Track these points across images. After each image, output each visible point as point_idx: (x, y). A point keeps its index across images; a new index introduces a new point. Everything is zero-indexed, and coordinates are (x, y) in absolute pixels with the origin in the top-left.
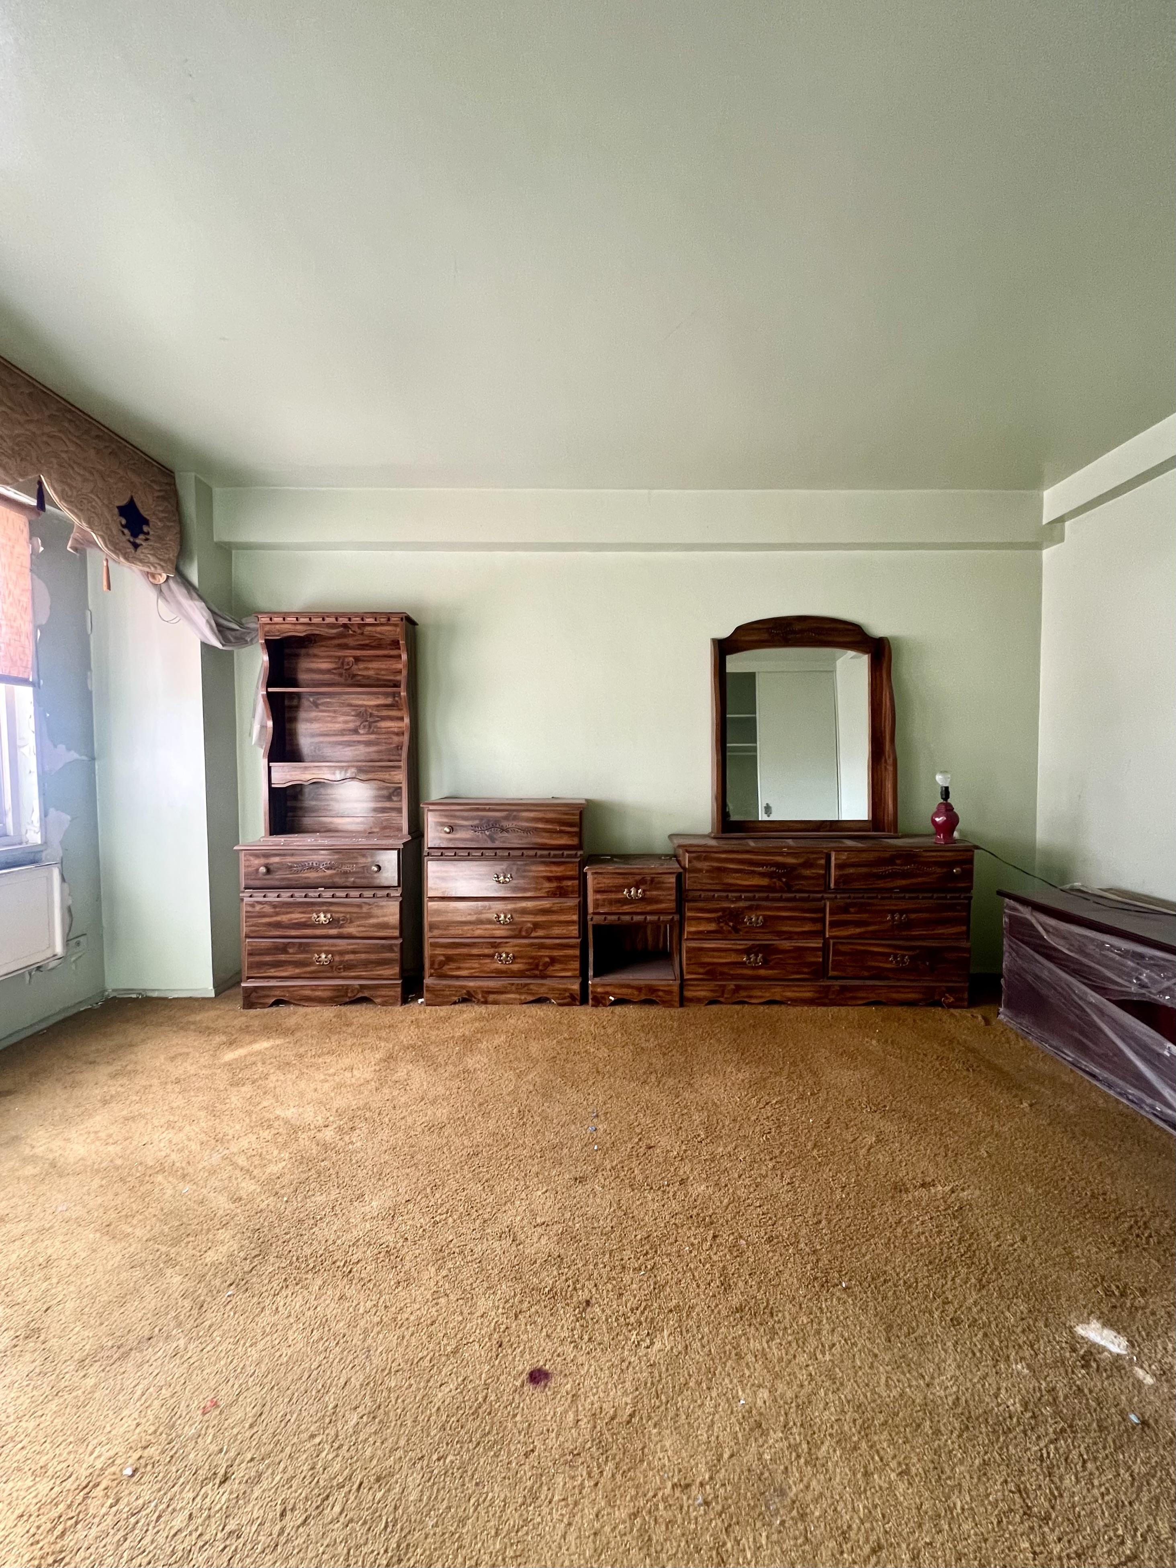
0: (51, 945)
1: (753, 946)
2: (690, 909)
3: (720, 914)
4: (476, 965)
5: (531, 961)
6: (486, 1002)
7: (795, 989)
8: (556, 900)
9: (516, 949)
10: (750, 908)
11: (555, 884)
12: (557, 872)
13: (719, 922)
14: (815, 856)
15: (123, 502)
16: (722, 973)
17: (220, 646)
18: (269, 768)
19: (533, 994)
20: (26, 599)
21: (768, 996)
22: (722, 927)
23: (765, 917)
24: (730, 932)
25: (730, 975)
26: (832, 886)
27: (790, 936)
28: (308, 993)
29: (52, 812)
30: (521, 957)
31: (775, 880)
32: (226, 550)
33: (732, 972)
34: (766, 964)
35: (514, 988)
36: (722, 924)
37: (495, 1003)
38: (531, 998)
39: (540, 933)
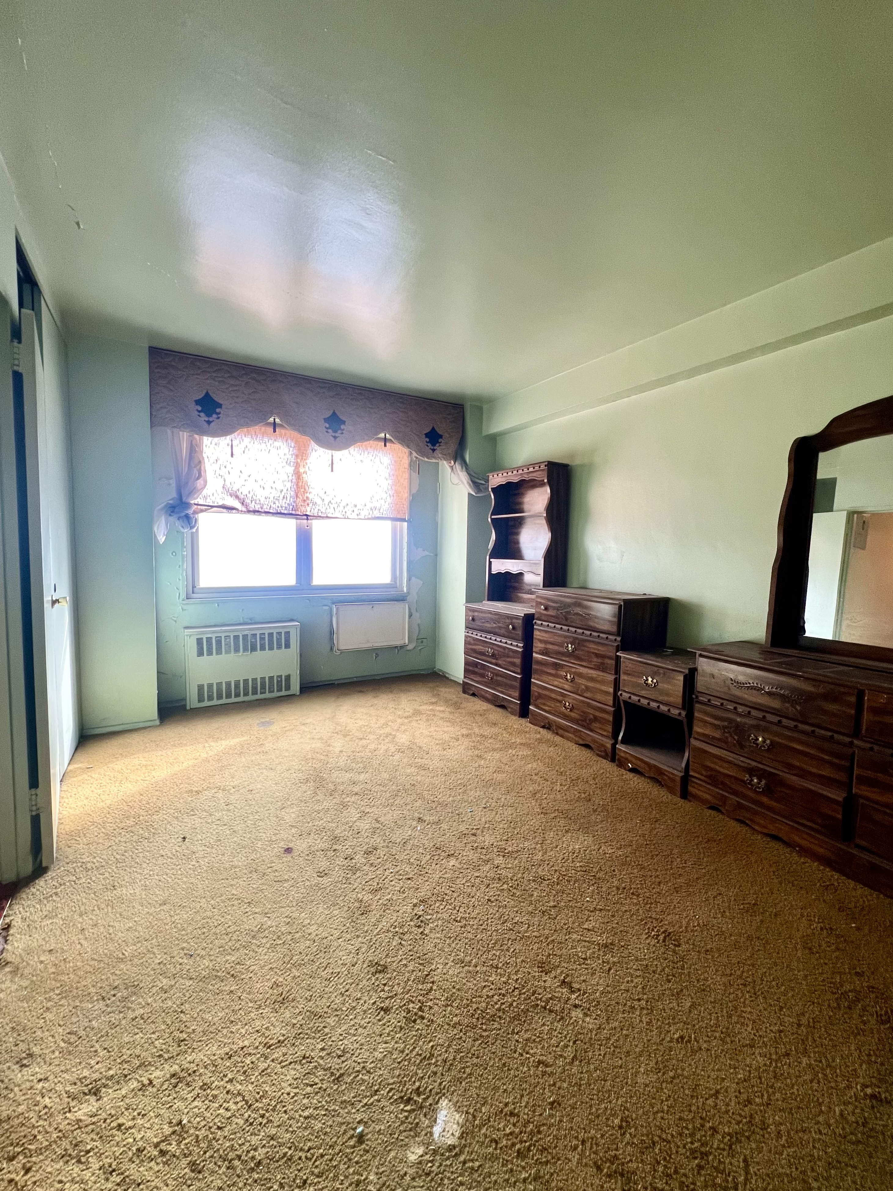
0: (404, 638)
1: (758, 769)
2: (700, 711)
3: (726, 724)
4: (553, 706)
5: (582, 714)
6: (557, 734)
7: (805, 836)
8: (601, 673)
9: (574, 701)
10: (757, 727)
11: (599, 660)
12: (601, 651)
13: (725, 732)
14: (842, 689)
15: (427, 430)
16: (723, 783)
17: (474, 494)
18: (490, 563)
19: (583, 740)
20: (406, 483)
21: (772, 829)
22: (727, 738)
23: (772, 742)
24: (734, 745)
25: (730, 788)
26: (863, 731)
27: (803, 774)
28: (483, 693)
29: (413, 579)
30: (578, 710)
31: (787, 705)
32: (494, 440)
33: (733, 786)
34: (768, 791)
35: (572, 730)
36: (726, 735)
37: (562, 736)
38: (581, 742)
39: (588, 695)
